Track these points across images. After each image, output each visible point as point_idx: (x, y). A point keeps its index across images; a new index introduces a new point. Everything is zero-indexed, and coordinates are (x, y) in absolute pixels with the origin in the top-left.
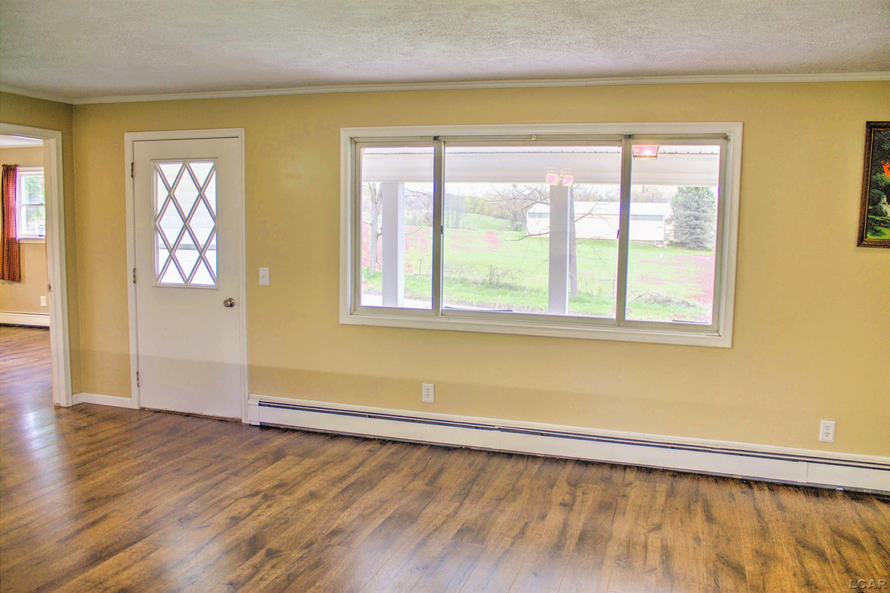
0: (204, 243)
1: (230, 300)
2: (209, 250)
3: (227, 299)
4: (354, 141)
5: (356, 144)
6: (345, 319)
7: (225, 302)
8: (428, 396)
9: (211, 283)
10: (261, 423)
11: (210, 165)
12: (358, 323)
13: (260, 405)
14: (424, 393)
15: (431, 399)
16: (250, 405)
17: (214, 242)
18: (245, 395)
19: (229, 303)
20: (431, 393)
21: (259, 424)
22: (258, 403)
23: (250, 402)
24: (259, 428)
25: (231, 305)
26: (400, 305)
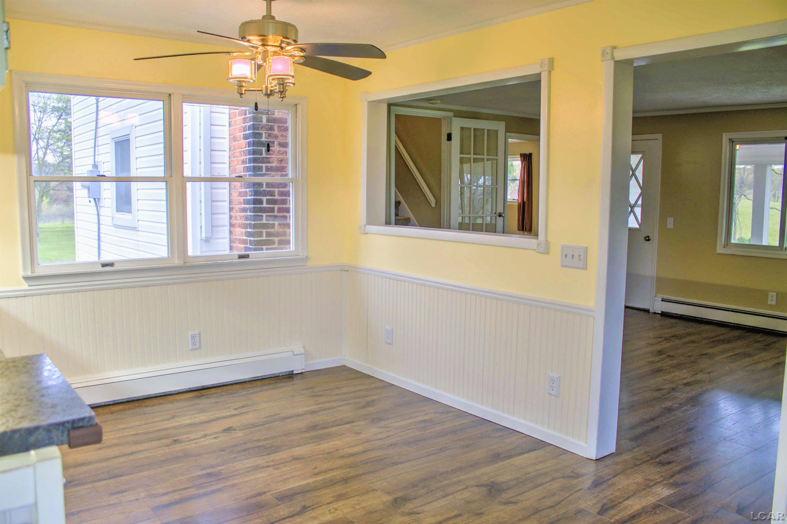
0: (634, 203)
1: (648, 237)
2: (637, 207)
3: (647, 236)
4: (732, 142)
5: (734, 143)
6: (720, 250)
7: (645, 237)
8: (772, 299)
9: (637, 226)
10: (662, 312)
11: (640, 156)
12: (730, 253)
13: (662, 301)
14: (770, 298)
15: (774, 303)
16: (656, 300)
17: (640, 202)
18: (653, 294)
19: (647, 238)
20: (774, 299)
21: (660, 312)
22: (661, 299)
23: (656, 299)
24: (660, 315)
25: (649, 240)
26: (764, 243)
